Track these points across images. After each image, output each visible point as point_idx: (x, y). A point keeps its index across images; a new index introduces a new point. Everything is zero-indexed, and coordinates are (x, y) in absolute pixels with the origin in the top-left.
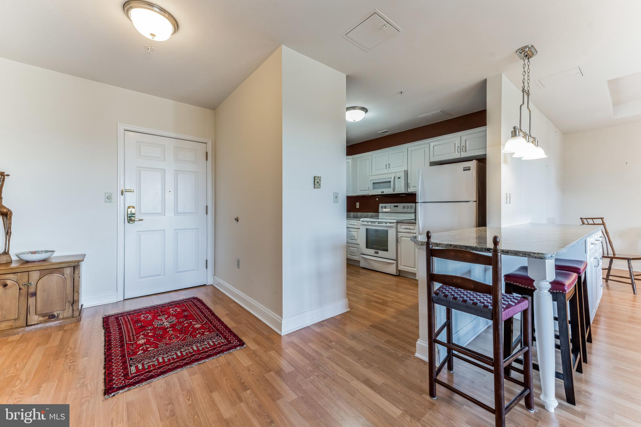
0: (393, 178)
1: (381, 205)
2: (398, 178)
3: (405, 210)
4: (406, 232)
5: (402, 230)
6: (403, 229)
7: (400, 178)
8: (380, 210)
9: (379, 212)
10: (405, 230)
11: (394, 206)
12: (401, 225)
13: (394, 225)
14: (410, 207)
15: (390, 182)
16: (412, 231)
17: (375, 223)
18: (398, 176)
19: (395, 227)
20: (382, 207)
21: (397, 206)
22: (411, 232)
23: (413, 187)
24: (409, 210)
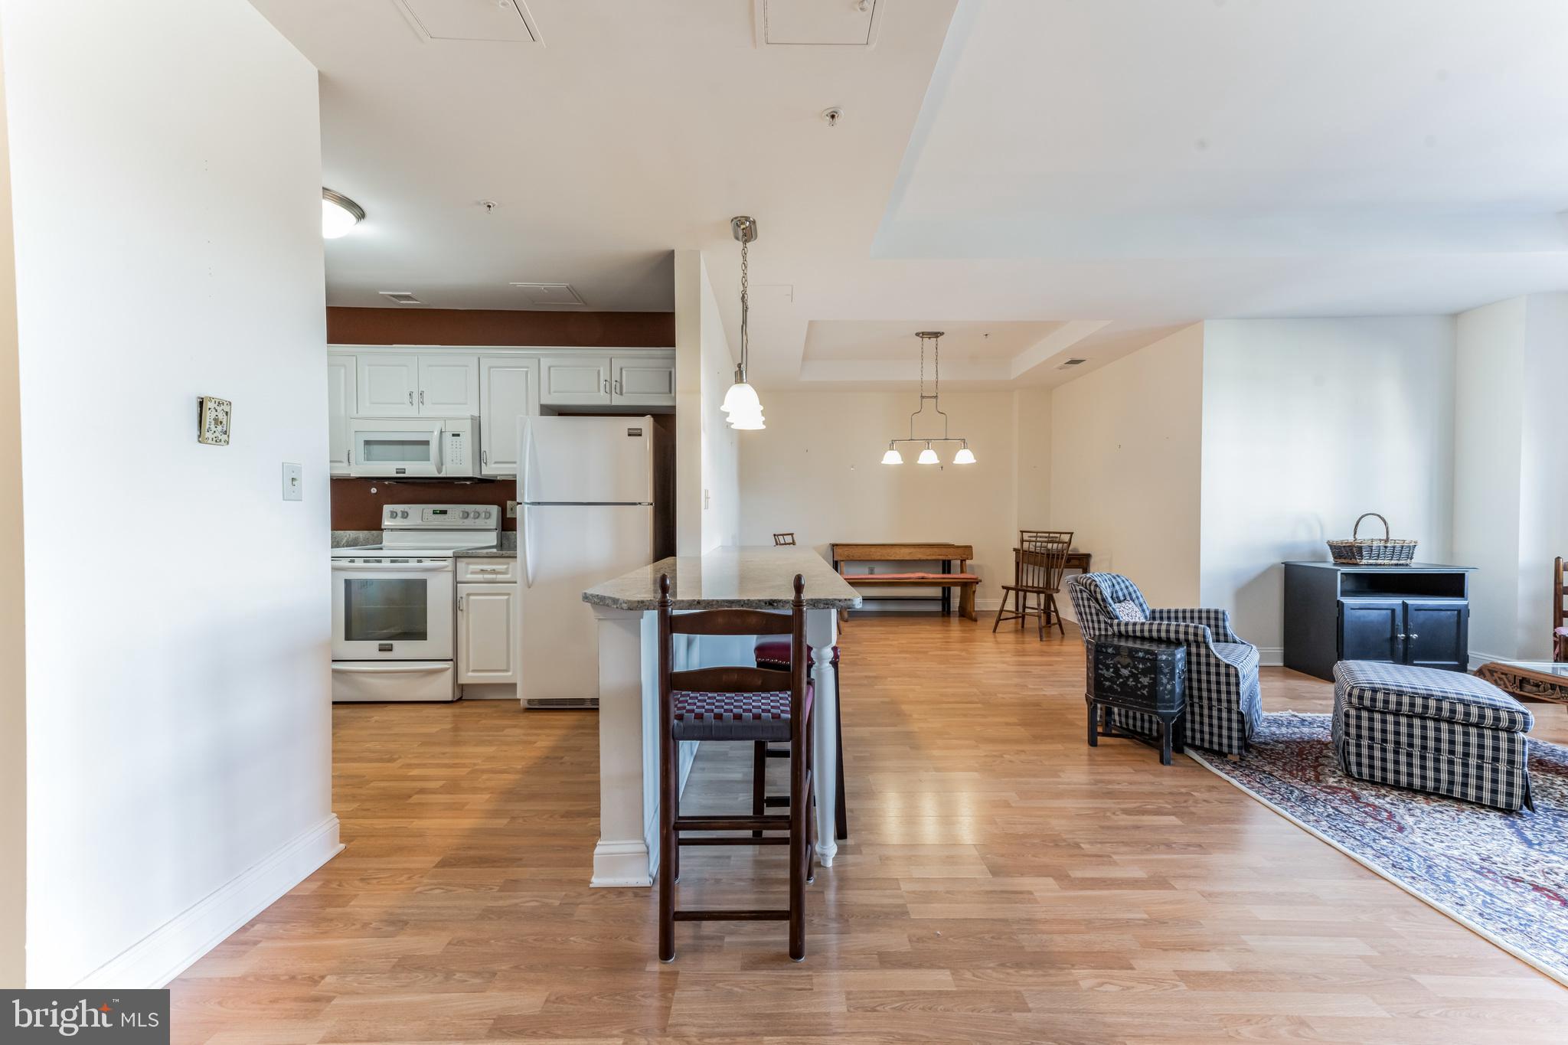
0: (436, 433)
1: (387, 509)
2: (453, 435)
3: (469, 523)
4: (482, 580)
5: (470, 577)
6: (472, 573)
7: (458, 435)
8: (387, 522)
9: (383, 527)
10: (480, 577)
11: (435, 512)
12: (468, 564)
13: (449, 563)
14: (483, 515)
15: (427, 443)
16: (500, 577)
17: (380, 562)
18: (452, 427)
19: (450, 568)
20: (392, 512)
21: (444, 512)
22: (497, 580)
23: (496, 463)
24: (480, 523)
